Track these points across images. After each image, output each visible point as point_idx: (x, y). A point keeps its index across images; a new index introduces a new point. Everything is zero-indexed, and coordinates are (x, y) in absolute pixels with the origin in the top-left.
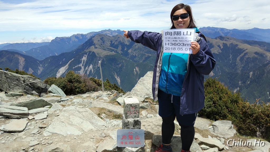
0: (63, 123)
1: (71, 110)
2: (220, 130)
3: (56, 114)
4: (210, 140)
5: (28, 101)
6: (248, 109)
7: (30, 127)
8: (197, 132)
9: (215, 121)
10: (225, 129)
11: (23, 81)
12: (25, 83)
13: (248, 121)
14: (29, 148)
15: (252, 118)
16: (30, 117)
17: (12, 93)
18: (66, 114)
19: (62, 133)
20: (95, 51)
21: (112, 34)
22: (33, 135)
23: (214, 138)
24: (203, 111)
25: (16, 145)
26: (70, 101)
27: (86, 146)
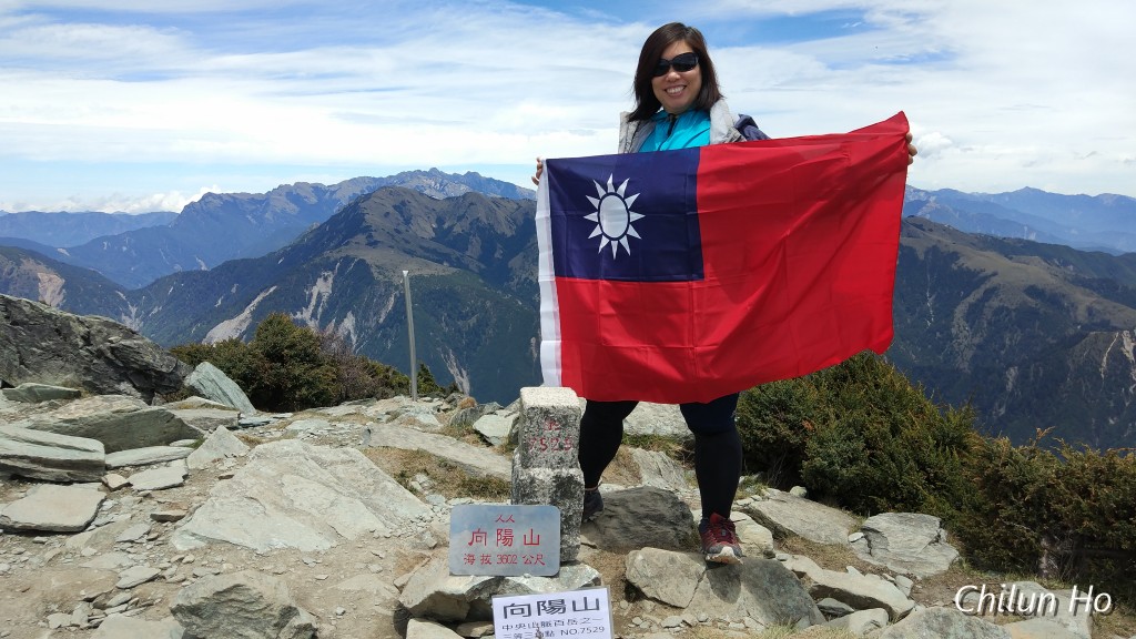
0: (255, 504)
1: (287, 453)
2: (893, 548)
3: (223, 471)
4: (854, 582)
5: (104, 412)
6: (1005, 464)
7: (112, 516)
8: (803, 554)
9: (873, 514)
10: (913, 544)
11: (82, 337)
12: (90, 345)
13: (1003, 514)
14: (111, 596)
15: (1019, 500)
16: (114, 480)
17: (34, 384)
18: (268, 469)
19: (248, 542)
20: (371, 256)
21: (443, 190)
22: (130, 545)
23: (869, 575)
24: (826, 477)
25: (55, 582)
26: (278, 428)
27: (349, 591)
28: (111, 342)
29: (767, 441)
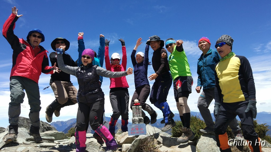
5: (52, 133)
28: (47, 126)
29: (179, 133)
